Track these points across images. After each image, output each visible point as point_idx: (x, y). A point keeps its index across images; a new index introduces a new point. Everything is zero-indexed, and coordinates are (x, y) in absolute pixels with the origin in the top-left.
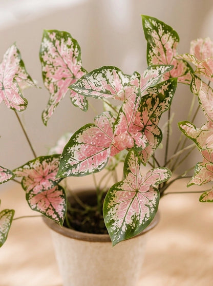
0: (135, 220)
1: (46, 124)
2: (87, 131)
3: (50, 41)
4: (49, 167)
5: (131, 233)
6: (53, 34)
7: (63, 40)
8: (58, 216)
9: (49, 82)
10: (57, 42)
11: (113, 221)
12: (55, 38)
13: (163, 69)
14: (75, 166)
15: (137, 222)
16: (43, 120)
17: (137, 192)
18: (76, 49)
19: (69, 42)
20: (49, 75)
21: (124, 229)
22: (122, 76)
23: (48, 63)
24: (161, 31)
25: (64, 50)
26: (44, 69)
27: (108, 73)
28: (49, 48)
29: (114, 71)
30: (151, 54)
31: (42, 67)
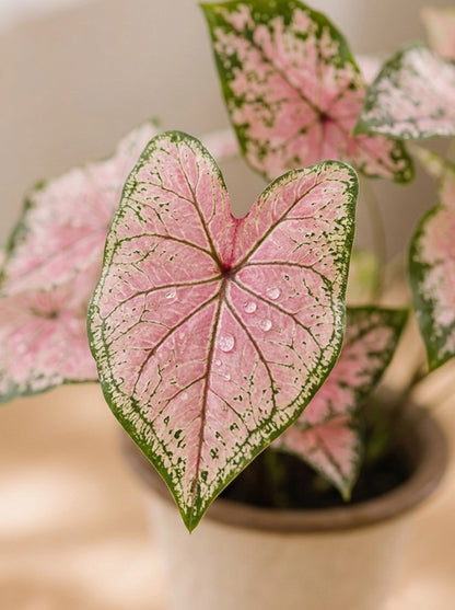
3: (238, 34)
6: (239, 11)
7: (278, 23)
9: (263, 152)
10: (261, 33)
12: (251, 25)
18: (326, 38)
19: (301, 22)
20: (258, 132)
23: (250, 97)
25: (287, 50)
26: (239, 117)
28: (242, 55)
31: (230, 112)
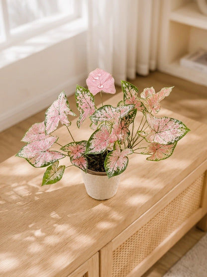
0: (118, 169)
1: (79, 128)
2: (97, 133)
4: (80, 147)
5: (116, 173)
8: (84, 168)
11: (109, 169)
13: (131, 106)
14: (93, 149)
15: (119, 170)
16: (78, 125)
17: (119, 157)
21: (113, 172)
22: (112, 109)
24: (130, 88)
27: (106, 108)
29: (109, 107)
30: (126, 98)
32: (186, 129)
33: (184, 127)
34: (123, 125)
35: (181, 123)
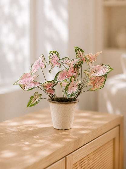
0: (73, 93)
1: (50, 73)
2: (61, 72)
4: (51, 84)
11: (67, 93)
13: (80, 58)
21: (70, 94)
29: (68, 59)
30: (77, 55)
32: (111, 68)
33: (110, 68)
34: (76, 70)
35: (108, 66)
